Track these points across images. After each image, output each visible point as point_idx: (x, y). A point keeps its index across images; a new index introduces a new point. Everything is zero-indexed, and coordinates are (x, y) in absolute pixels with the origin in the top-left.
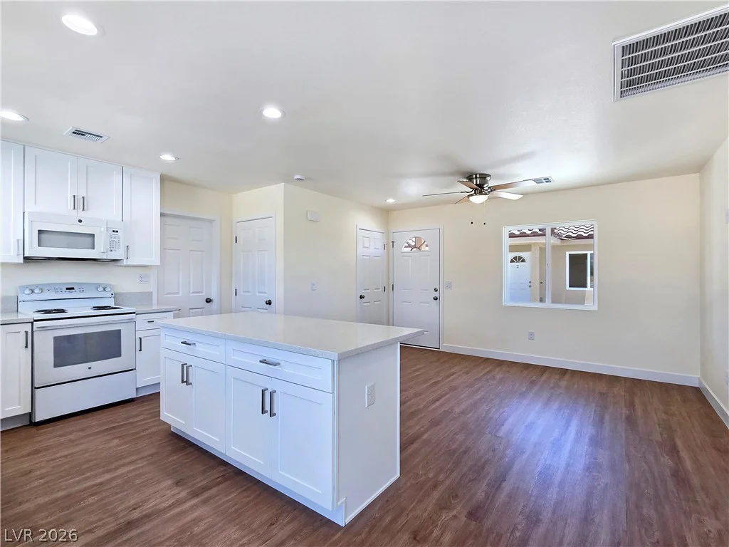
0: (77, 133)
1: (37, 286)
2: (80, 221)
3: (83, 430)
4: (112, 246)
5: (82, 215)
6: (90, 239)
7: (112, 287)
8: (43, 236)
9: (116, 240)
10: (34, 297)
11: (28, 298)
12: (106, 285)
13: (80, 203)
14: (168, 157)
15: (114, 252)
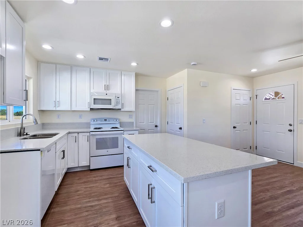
0: (101, 59)
1: (96, 119)
2: (106, 94)
3: (101, 176)
4: (117, 103)
5: (108, 92)
6: (110, 101)
7: (119, 119)
8: (95, 100)
9: (119, 101)
10: (94, 123)
11: (93, 123)
12: (117, 119)
13: (107, 87)
14: (134, 64)
15: (118, 106)
